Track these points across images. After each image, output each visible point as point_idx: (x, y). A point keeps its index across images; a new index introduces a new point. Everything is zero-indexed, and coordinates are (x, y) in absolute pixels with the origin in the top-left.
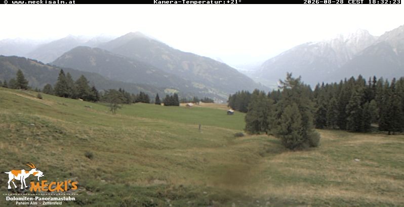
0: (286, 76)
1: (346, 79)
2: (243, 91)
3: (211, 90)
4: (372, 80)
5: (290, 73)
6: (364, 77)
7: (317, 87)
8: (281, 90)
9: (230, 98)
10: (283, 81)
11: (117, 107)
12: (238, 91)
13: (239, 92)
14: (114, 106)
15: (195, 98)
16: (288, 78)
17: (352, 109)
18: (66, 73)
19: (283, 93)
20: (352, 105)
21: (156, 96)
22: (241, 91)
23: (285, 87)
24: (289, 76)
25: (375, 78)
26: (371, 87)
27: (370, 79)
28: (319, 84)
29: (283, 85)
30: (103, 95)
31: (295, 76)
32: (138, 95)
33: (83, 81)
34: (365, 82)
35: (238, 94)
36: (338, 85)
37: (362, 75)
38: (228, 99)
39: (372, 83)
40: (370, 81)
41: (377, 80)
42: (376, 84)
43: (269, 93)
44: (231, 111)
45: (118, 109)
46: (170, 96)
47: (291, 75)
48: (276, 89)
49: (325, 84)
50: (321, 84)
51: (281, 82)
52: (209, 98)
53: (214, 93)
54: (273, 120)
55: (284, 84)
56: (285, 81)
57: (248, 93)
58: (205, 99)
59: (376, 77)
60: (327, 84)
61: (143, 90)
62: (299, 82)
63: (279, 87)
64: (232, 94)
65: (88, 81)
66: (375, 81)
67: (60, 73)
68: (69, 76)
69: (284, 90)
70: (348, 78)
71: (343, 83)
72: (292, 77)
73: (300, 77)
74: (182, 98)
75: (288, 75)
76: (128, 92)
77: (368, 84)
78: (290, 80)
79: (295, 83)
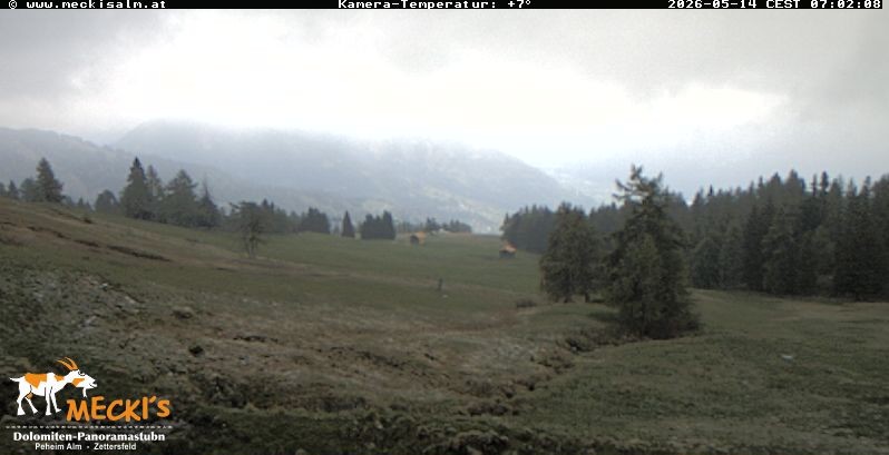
0: (630, 173)
1: (761, 179)
2: (534, 207)
3: (466, 204)
4: (819, 180)
5: (638, 166)
6: (800, 175)
7: (699, 196)
8: (620, 204)
9: (507, 220)
10: (624, 183)
11: (259, 240)
12: (523, 207)
13: (527, 209)
14: (252, 239)
15: (429, 221)
16: (633, 178)
17: (774, 244)
18: (145, 166)
19: (622, 208)
20: (775, 236)
21: (343, 217)
22: (530, 208)
23: (627, 197)
24: (636, 174)
25: (825, 176)
26: (817, 196)
27: (815, 178)
28: (702, 191)
29: (622, 193)
30: (228, 213)
31: (649, 174)
32: (303, 214)
33: (183, 183)
34: (804, 186)
35: (524, 211)
36: (745, 192)
37: (797, 170)
38: (501, 223)
39: (819, 188)
40: (814, 184)
41: (831, 180)
42: (828, 190)
43: (593, 211)
44: (510, 249)
45: (260, 245)
46: (374, 216)
47: (640, 170)
48: (608, 202)
49: (716, 191)
50: (706, 191)
51: (620, 185)
52: (461, 221)
53: (472, 211)
54: (602, 269)
55: (626, 190)
56: (629, 184)
57: (546, 212)
58: (452, 222)
59: (829, 174)
60: (720, 191)
61: (315, 205)
62: (659, 185)
63: (615, 196)
64: (512, 213)
65: (193, 183)
66: (825, 183)
67: (132, 165)
68: (152, 173)
69: (626, 203)
70: (767, 178)
71: (756, 187)
72: (643, 175)
73: (661, 176)
74: (401, 221)
75: (634, 168)
76: (281, 208)
77: (809, 189)
78: (638, 182)
79: (650, 187)
